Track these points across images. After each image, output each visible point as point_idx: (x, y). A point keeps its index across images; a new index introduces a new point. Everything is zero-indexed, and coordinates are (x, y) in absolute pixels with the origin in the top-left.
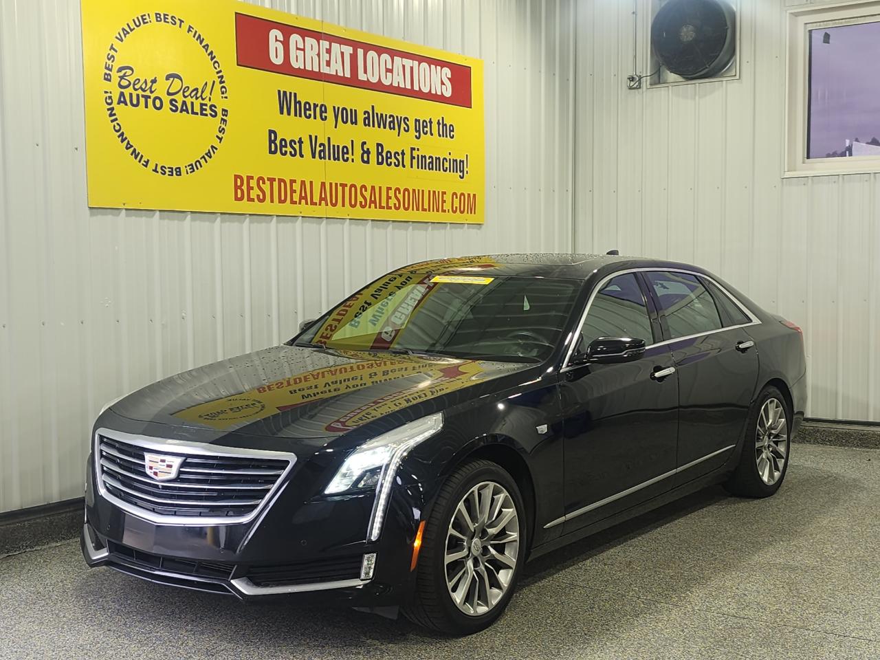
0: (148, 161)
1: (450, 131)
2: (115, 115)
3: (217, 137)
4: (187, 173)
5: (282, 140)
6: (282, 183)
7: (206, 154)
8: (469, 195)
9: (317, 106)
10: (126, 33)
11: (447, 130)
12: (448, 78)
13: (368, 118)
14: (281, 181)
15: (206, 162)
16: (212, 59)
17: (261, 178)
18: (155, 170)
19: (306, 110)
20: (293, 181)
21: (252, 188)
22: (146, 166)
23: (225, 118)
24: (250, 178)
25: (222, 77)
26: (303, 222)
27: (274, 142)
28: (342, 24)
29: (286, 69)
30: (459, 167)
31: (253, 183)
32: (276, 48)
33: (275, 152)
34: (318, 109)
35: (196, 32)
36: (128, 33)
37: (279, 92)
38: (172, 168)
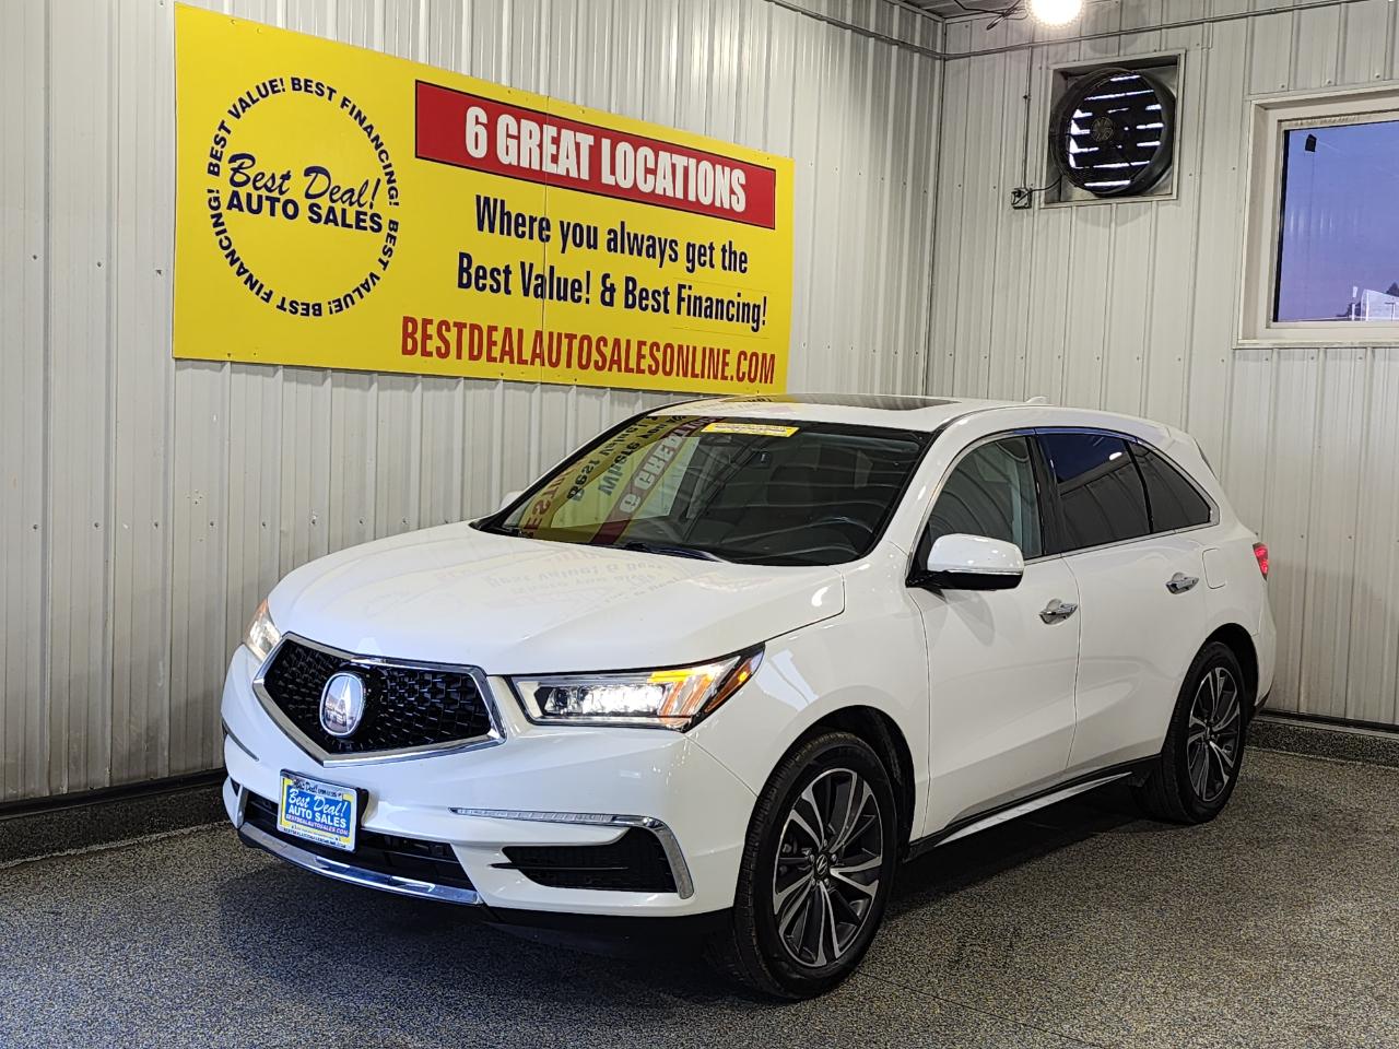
0: (271, 292)
1: (741, 262)
2: (222, 224)
3: (381, 261)
4: (331, 312)
5: (479, 268)
6: (476, 332)
7: (362, 286)
8: (764, 356)
9: (536, 219)
10: (245, 105)
11: (736, 260)
12: (742, 186)
13: (615, 239)
14: (474, 327)
15: (362, 297)
16: (377, 147)
17: (444, 323)
18: (281, 307)
19: (517, 225)
20: (492, 329)
21: (430, 337)
22: (267, 300)
23: (393, 233)
24: (427, 322)
25: (391, 174)
26: (505, 388)
27: (467, 270)
28: (579, 101)
29: (491, 164)
30: (752, 314)
31: (432, 330)
32: (477, 134)
33: (467, 286)
34: (536, 225)
35: (354, 107)
36: (248, 106)
37: (478, 198)
38: (308, 305)
